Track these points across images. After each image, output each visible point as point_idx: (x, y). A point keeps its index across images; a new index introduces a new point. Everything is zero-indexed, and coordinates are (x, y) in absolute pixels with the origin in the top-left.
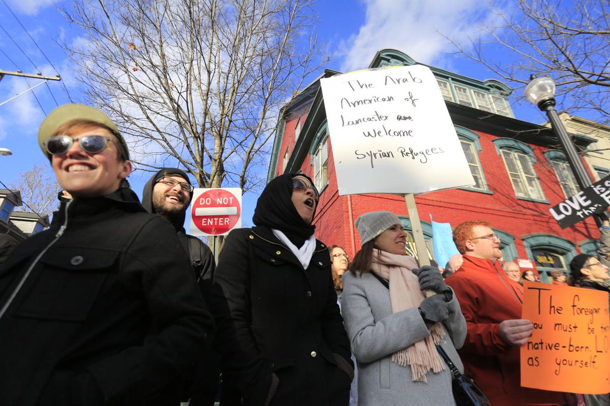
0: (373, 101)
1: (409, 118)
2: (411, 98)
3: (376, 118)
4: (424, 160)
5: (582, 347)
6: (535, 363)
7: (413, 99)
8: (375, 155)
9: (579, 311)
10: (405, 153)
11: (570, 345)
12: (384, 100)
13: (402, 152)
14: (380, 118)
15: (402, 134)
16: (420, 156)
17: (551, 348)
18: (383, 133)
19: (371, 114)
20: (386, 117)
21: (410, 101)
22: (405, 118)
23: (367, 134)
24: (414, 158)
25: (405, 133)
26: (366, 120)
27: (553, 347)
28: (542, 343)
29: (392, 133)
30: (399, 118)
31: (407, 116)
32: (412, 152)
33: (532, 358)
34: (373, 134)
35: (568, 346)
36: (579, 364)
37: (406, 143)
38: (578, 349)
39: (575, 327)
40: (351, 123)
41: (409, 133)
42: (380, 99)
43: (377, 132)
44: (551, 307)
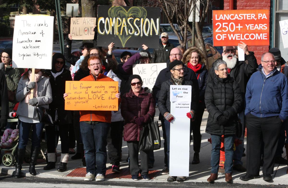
0: (29, 33)
1: (40, 41)
2: (42, 33)
3: (28, 41)
4: (41, 58)
5: (83, 98)
6: (69, 103)
7: (43, 33)
8: (25, 55)
9: (82, 88)
10: (35, 55)
11: (79, 98)
12: (32, 33)
13: (34, 54)
14: (29, 41)
15: (36, 47)
16: (40, 56)
17: (73, 99)
18: (29, 47)
19: (27, 40)
20: (32, 41)
21: (42, 34)
22: (38, 41)
23: (24, 48)
24: (38, 56)
25: (37, 47)
26: (25, 42)
27: (74, 99)
28: (71, 98)
29: (32, 47)
30: (36, 41)
31: (39, 40)
32: (38, 54)
33: (68, 102)
34: (26, 47)
35: (78, 98)
36: (82, 102)
37: (36, 51)
38: (81, 98)
39: (81, 92)
40: (20, 42)
41: (38, 47)
42: (31, 33)
43: (27, 47)
44: (74, 88)
